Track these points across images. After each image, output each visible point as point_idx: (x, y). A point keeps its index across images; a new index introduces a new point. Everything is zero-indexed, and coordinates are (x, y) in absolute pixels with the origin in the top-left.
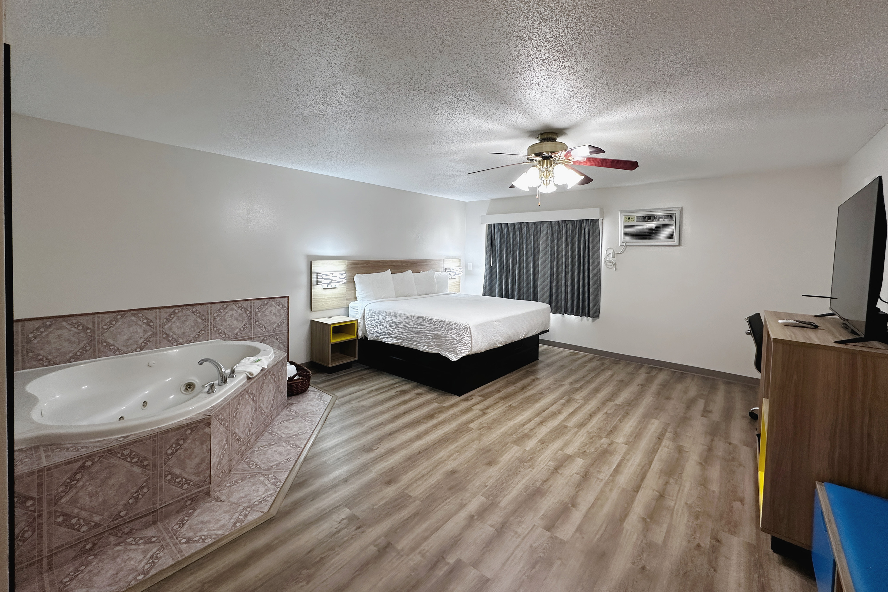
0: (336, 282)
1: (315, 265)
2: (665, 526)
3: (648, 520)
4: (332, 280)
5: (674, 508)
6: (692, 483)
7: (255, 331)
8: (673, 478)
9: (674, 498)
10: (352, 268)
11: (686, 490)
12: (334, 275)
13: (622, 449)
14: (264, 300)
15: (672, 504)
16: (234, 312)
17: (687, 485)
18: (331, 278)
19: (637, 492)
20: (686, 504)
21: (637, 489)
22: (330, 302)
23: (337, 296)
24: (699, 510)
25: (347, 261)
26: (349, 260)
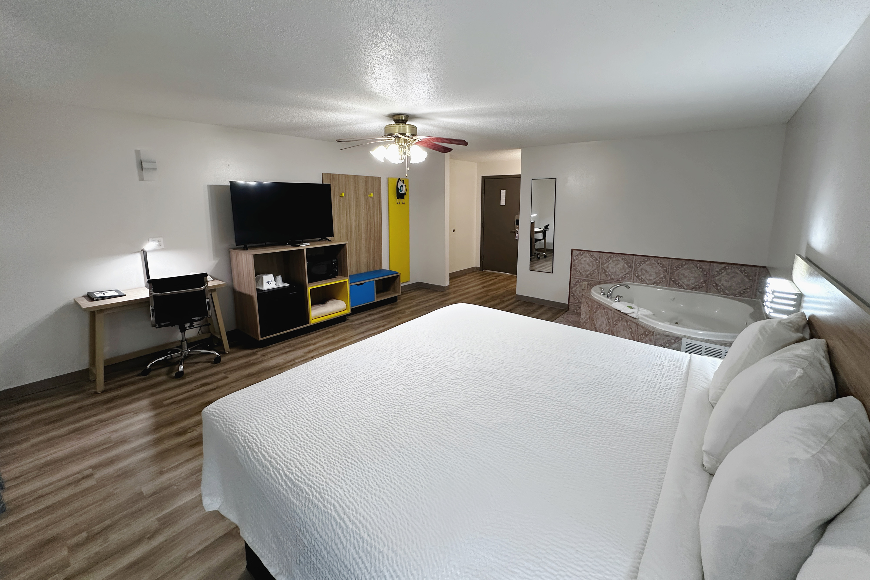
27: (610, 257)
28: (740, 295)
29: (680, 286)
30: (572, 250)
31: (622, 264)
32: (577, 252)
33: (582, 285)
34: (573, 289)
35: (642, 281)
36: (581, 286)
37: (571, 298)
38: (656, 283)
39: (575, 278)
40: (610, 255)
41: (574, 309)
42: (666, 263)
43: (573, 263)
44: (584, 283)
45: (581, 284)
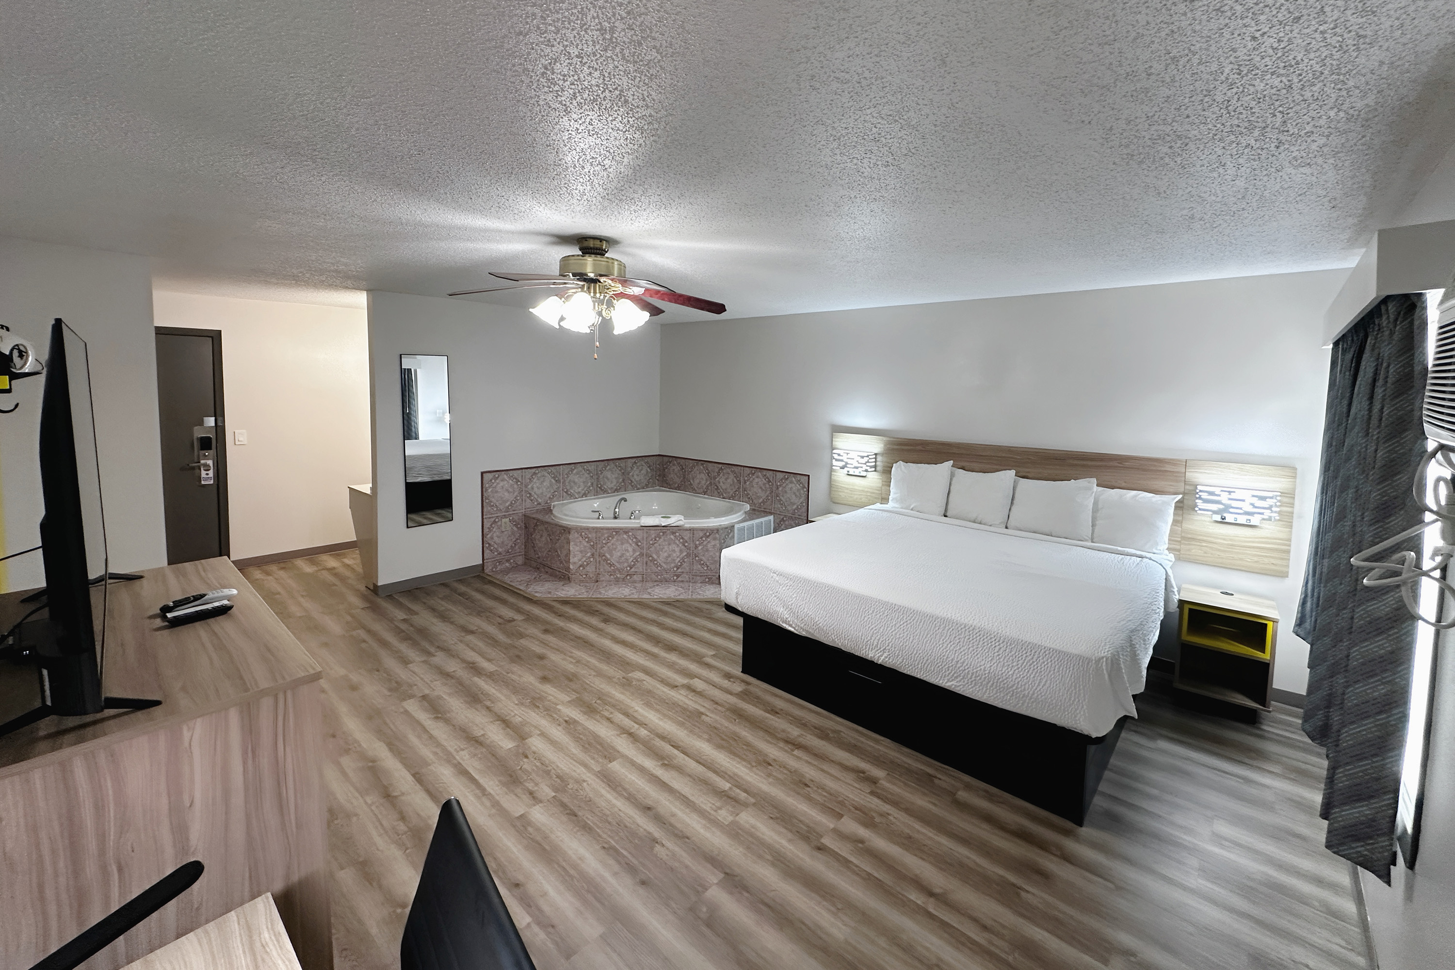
0: (853, 466)
1: (837, 440)
2: (351, 774)
3: (370, 764)
4: (847, 463)
5: (362, 797)
6: (378, 849)
7: (776, 506)
8: (405, 833)
9: (373, 808)
10: (893, 449)
11: (374, 833)
12: (849, 456)
13: (516, 806)
14: (784, 474)
15: (369, 800)
16: (759, 480)
17: (380, 842)
18: (845, 460)
19: (414, 775)
20: (356, 815)
21: (418, 778)
22: (856, 497)
23: (866, 490)
24: (336, 822)
25: (885, 439)
26: (890, 437)
27: (535, 474)
28: (647, 486)
29: (605, 491)
30: (482, 473)
31: (548, 480)
32: (490, 476)
33: (501, 525)
34: (489, 536)
35: (571, 496)
36: (499, 527)
37: (487, 552)
38: (585, 495)
39: (490, 518)
40: (533, 470)
41: (492, 568)
42: (592, 467)
43: (485, 494)
44: (504, 520)
45: (499, 523)
